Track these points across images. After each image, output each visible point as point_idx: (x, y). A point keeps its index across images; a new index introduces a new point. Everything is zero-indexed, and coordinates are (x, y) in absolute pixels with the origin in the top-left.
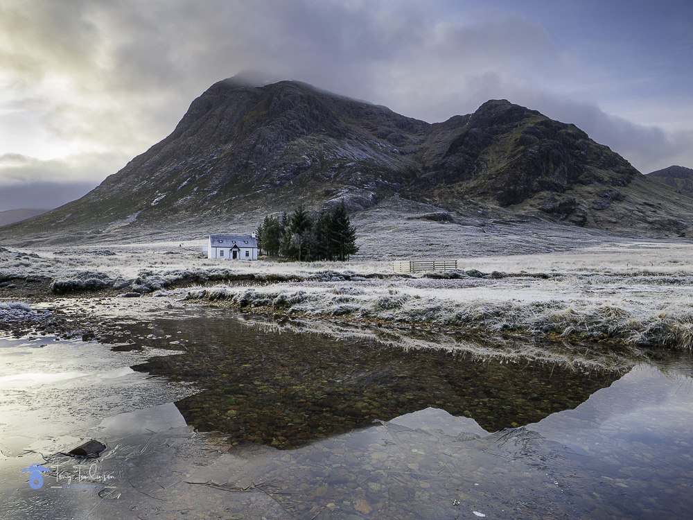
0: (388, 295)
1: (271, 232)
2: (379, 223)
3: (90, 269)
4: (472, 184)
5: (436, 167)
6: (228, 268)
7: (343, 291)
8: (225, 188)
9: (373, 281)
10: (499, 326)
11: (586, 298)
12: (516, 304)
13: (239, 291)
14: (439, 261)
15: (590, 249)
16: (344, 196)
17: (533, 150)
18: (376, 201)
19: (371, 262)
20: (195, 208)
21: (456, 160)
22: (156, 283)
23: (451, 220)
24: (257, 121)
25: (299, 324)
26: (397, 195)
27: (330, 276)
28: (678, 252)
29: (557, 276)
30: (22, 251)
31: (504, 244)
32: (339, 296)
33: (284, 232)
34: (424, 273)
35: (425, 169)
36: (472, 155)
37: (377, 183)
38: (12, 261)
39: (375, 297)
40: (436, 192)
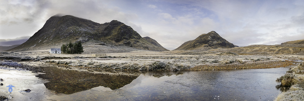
0: (91, 62)
1: (64, 47)
2: (89, 45)
3: (28, 56)
4: (109, 37)
5: (102, 33)
6: (54, 56)
7: (80, 61)
8: (54, 38)
9: (87, 58)
10: (115, 68)
11: (132, 62)
12: (118, 63)
13: (57, 61)
14: (102, 54)
15: (133, 52)
16: (80, 39)
17: (122, 31)
18: (88, 40)
19: (87, 54)
20: (47, 43)
21: (106, 32)
22: (40, 59)
23: (105, 45)
24: (61, 24)
25: (70, 68)
26: (93, 39)
27: (77, 57)
28: (147, 53)
29: (127, 57)
30: (16, 53)
31: (116, 50)
32: (79, 62)
33: (67, 48)
34: (99, 57)
35: (99, 33)
36: (110, 31)
37: (88, 36)
38: (15, 55)
39: (88, 62)
40: (102, 39)
